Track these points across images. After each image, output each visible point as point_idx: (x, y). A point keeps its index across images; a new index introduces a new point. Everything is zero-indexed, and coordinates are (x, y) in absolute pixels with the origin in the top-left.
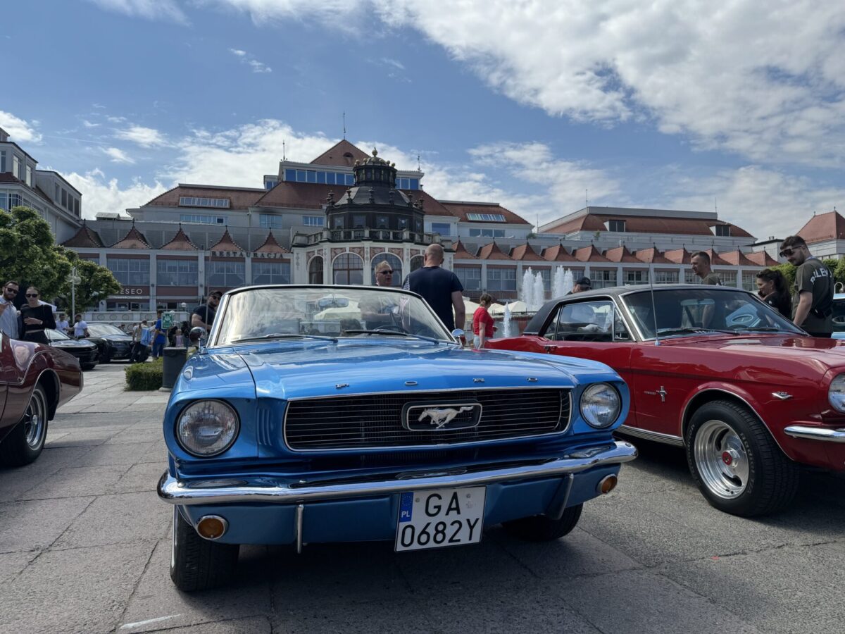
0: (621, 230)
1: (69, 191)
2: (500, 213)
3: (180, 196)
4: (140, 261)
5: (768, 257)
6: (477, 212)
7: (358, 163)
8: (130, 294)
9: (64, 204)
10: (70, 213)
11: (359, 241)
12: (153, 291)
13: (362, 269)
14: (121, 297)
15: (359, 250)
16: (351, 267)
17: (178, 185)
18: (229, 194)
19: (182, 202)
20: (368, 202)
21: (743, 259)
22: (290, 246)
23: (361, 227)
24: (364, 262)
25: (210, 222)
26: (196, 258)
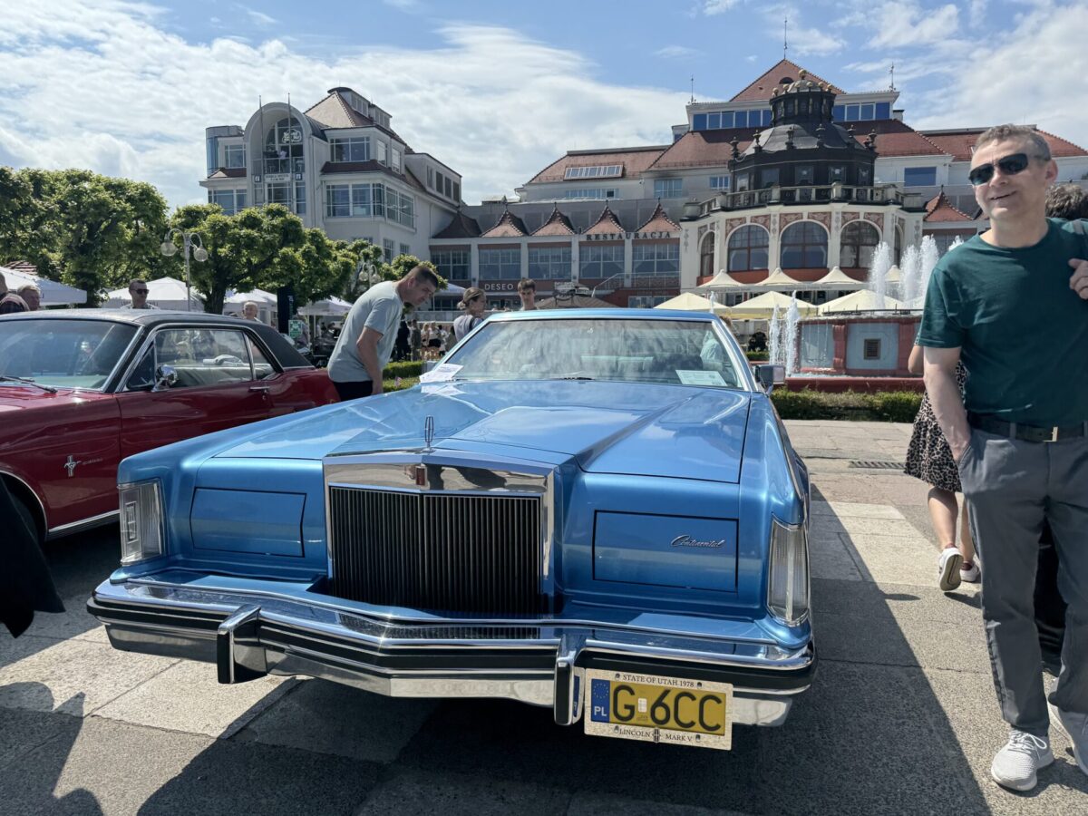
1: (445, 174)
3: (568, 166)
4: (511, 251)
7: (776, 92)
8: (501, 290)
9: (440, 189)
10: (447, 199)
11: (763, 206)
13: (767, 246)
14: (492, 294)
15: (764, 219)
16: (752, 244)
17: (566, 153)
18: (623, 158)
19: (568, 174)
20: (784, 147)
22: (678, 220)
23: (770, 185)
24: (771, 235)
25: (599, 196)
26: (569, 245)
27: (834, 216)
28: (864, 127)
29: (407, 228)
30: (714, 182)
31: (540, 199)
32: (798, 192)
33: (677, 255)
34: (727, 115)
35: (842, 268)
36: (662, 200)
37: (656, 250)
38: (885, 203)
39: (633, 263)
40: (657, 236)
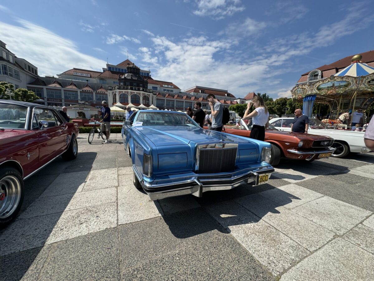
0: (204, 93)
2: (172, 85)
3: (74, 72)
4: (58, 91)
5: (237, 103)
6: (166, 84)
7: (127, 66)
8: (55, 101)
9: (29, 71)
10: (32, 73)
11: (127, 90)
12: (63, 101)
13: (128, 98)
14: (52, 102)
15: (127, 92)
16: (125, 97)
17: (73, 68)
18: (90, 73)
19: (74, 74)
20: (130, 78)
21: (231, 103)
22: (107, 90)
23: (128, 85)
24: (129, 96)
25: (84, 81)
26: (77, 92)
27: (141, 94)
28: (145, 77)
29: (19, 80)
30: (114, 82)
31: (66, 79)
32: (134, 88)
33: (107, 98)
34: (116, 68)
35: (143, 104)
36: (102, 85)
37: (102, 96)
38: (150, 92)
39: (96, 98)
40: (102, 92)
